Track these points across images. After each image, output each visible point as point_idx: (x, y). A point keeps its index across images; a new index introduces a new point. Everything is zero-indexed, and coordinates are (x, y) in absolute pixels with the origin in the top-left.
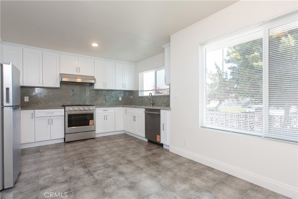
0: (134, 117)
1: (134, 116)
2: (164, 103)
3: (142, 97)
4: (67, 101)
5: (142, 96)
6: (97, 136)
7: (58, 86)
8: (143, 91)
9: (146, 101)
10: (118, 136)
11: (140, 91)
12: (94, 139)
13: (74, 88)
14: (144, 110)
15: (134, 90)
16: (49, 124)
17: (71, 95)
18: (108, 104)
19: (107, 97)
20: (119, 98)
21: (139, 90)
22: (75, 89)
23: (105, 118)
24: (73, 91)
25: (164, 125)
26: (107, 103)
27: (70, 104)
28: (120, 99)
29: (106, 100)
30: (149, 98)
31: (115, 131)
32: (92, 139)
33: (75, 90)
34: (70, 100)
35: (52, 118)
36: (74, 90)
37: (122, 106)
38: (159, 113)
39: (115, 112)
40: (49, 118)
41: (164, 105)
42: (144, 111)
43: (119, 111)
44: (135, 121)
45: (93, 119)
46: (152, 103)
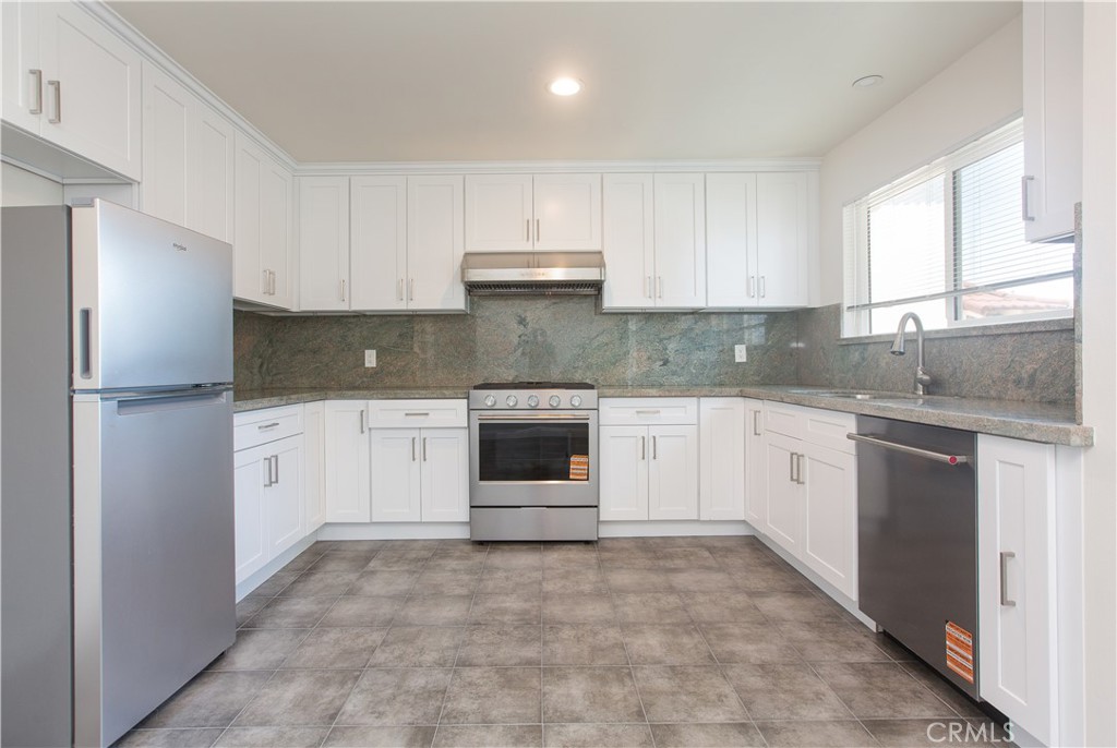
0: (797, 459)
1: (792, 454)
2: (1018, 382)
3: (861, 343)
4: (499, 365)
5: (864, 333)
6: (605, 532)
7: (457, 301)
8: (870, 306)
9: (883, 364)
10: (711, 550)
11: (849, 308)
12: (590, 547)
13: (525, 311)
14: (851, 424)
15: (815, 304)
16: (414, 459)
17: (515, 340)
18: (676, 379)
19: (672, 346)
20: (733, 351)
21: (846, 304)
22: (528, 314)
23: (648, 449)
24: (522, 321)
25: (1010, 564)
26: (674, 373)
27: (510, 378)
28: (741, 354)
29: (666, 362)
30: (895, 348)
31: (698, 521)
32: (581, 547)
33: (528, 319)
34: (512, 359)
35: (424, 434)
36: (524, 320)
37: (736, 390)
38: (960, 459)
39: (699, 424)
40: (415, 434)
41: (1023, 392)
42: (853, 430)
43: (724, 415)
44: (798, 481)
45: (585, 452)
46: (926, 378)
